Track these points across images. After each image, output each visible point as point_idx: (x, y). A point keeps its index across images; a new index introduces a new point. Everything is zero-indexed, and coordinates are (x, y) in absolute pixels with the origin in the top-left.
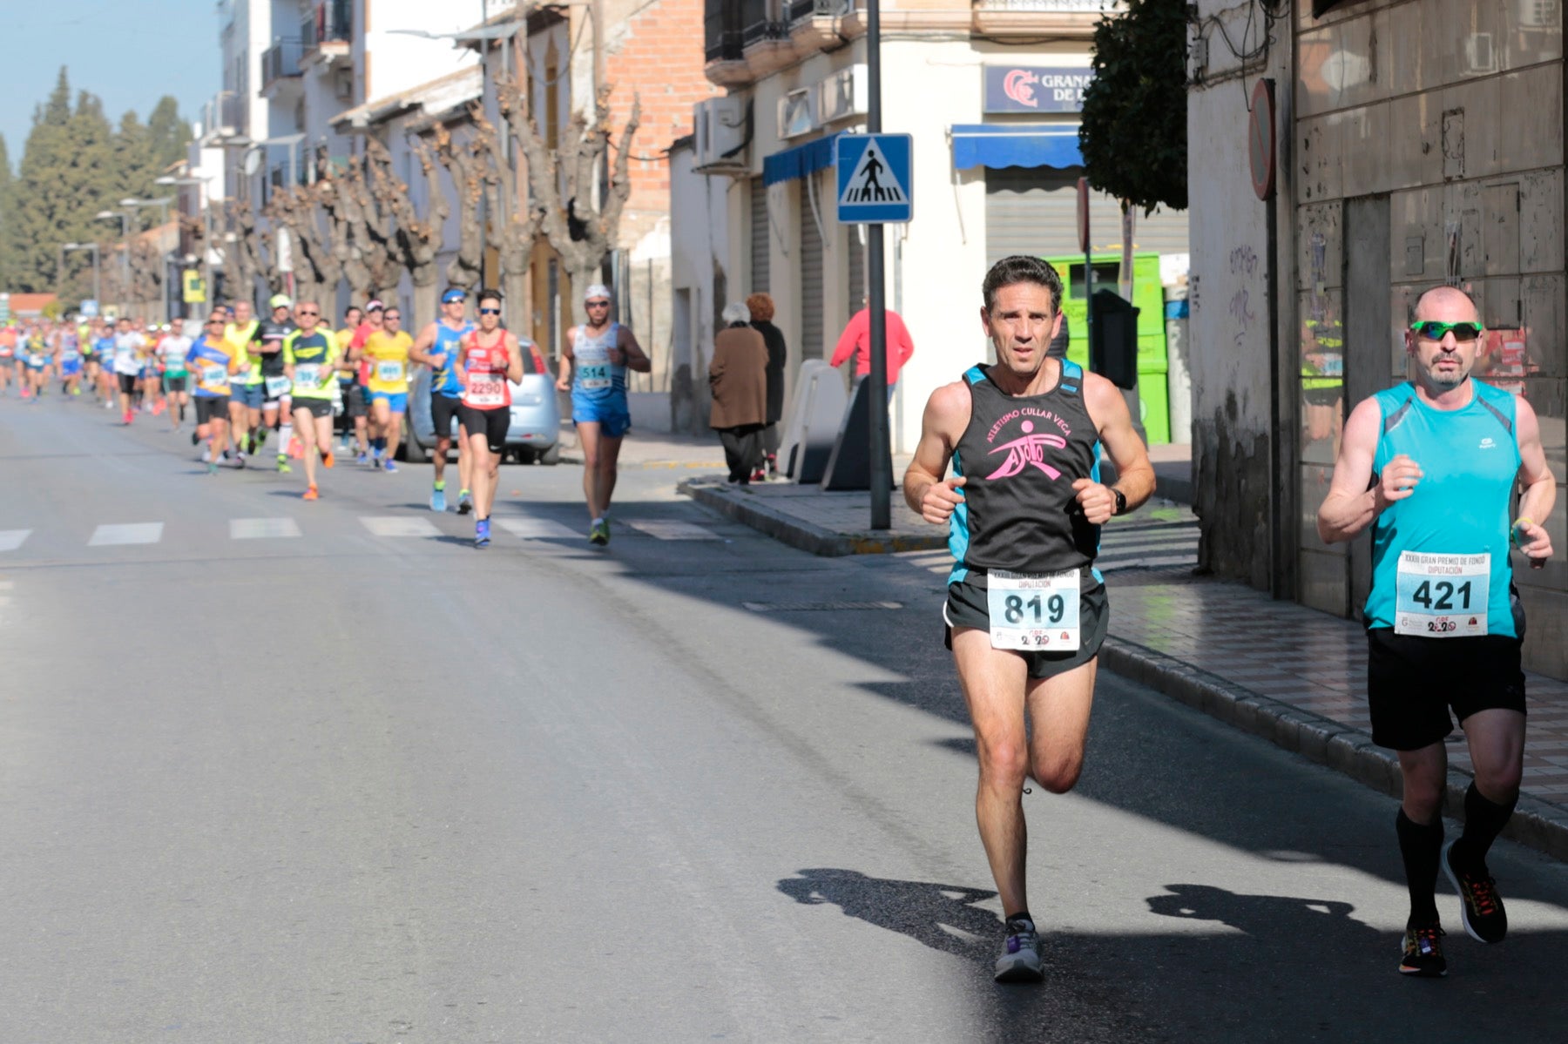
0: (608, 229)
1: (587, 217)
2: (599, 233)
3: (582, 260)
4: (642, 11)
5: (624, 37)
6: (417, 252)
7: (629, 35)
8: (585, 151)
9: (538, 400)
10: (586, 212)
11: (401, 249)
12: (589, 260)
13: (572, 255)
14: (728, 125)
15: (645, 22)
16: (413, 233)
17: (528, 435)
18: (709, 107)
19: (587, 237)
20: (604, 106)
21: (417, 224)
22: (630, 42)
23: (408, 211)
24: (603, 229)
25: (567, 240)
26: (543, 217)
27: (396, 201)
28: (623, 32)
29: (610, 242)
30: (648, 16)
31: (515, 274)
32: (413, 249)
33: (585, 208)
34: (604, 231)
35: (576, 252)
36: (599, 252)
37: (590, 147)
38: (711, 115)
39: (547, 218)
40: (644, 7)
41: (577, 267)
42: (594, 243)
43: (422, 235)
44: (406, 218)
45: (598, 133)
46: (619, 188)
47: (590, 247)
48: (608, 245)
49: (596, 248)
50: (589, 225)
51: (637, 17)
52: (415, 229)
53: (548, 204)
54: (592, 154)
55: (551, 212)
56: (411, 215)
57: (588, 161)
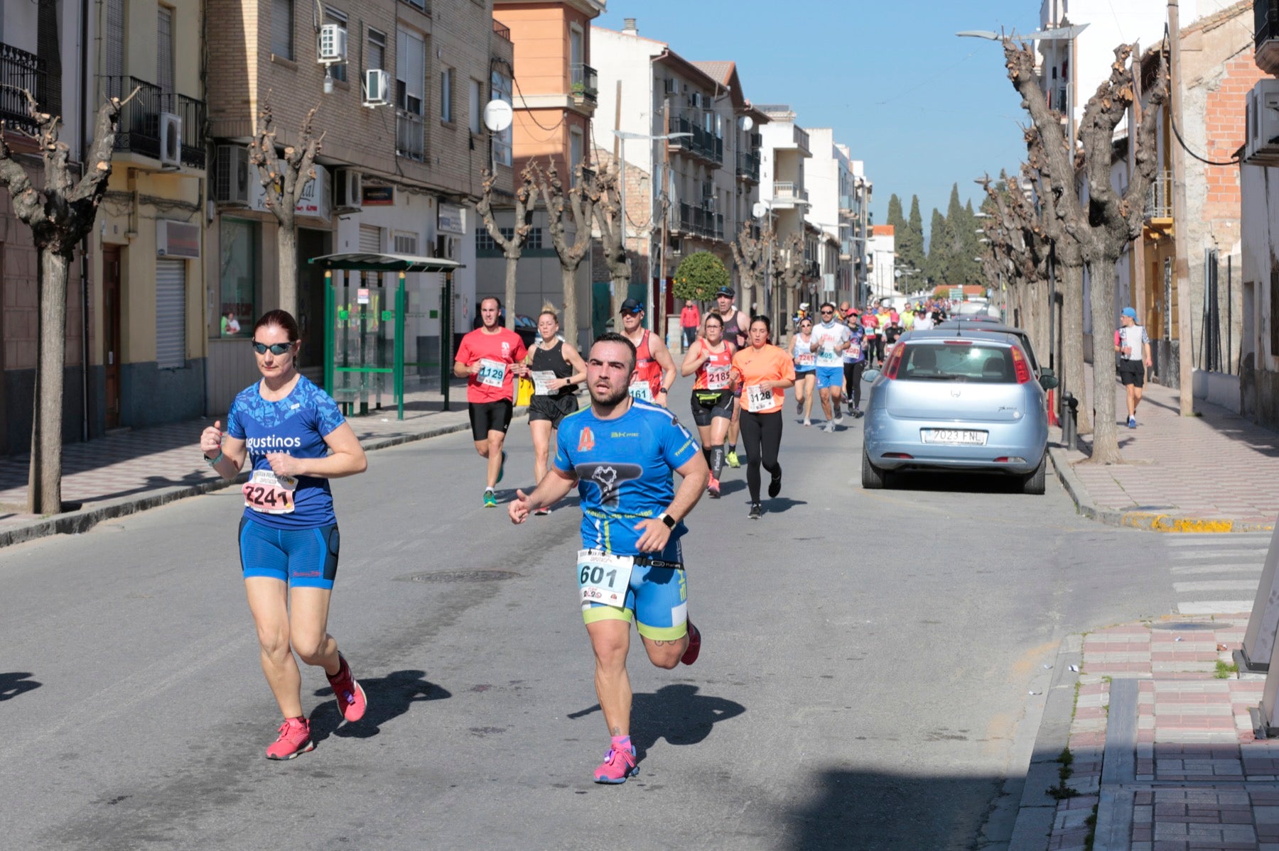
0: (1131, 213)
1: (1105, 198)
2: (1120, 216)
3: (1101, 247)
4: (1236, 56)
5: (1221, 77)
6: (1041, 251)
7: (1225, 76)
8: (1101, 123)
9: (1016, 415)
10: (1103, 192)
11: (1028, 248)
12: (1108, 247)
13: (1090, 242)
14: (1276, 109)
15: (1238, 65)
16: (1038, 234)
17: (1005, 459)
18: (1257, 92)
19: (1106, 221)
20: (1121, 70)
21: (1037, 226)
22: (1226, 81)
23: (1032, 216)
24: (1124, 210)
25: (1085, 225)
26: (1058, 198)
27: (1021, 206)
28: (1221, 73)
29: (1133, 227)
30: (1241, 61)
31: (1071, 267)
32: (1036, 248)
33: (1101, 188)
34: (1124, 215)
35: (1095, 238)
36: (1119, 239)
37: (1106, 117)
38: (1259, 99)
39: (1061, 199)
40: (1237, 53)
41: (1096, 255)
42: (1115, 230)
43: (1043, 236)
44: (1030, 222)
45: (1114, 101)
46: (1142, 165)
47: (1110, 233)
48: (1129, 230)
49: (1117, 233)
50: (1107, 207)
51: (1231, 61)
52: (1037, 230)
53: (1062, 183)
54: (1108, 125)
55: (1065, 192)
56: (1034, 218)
57: (1106, 133)
